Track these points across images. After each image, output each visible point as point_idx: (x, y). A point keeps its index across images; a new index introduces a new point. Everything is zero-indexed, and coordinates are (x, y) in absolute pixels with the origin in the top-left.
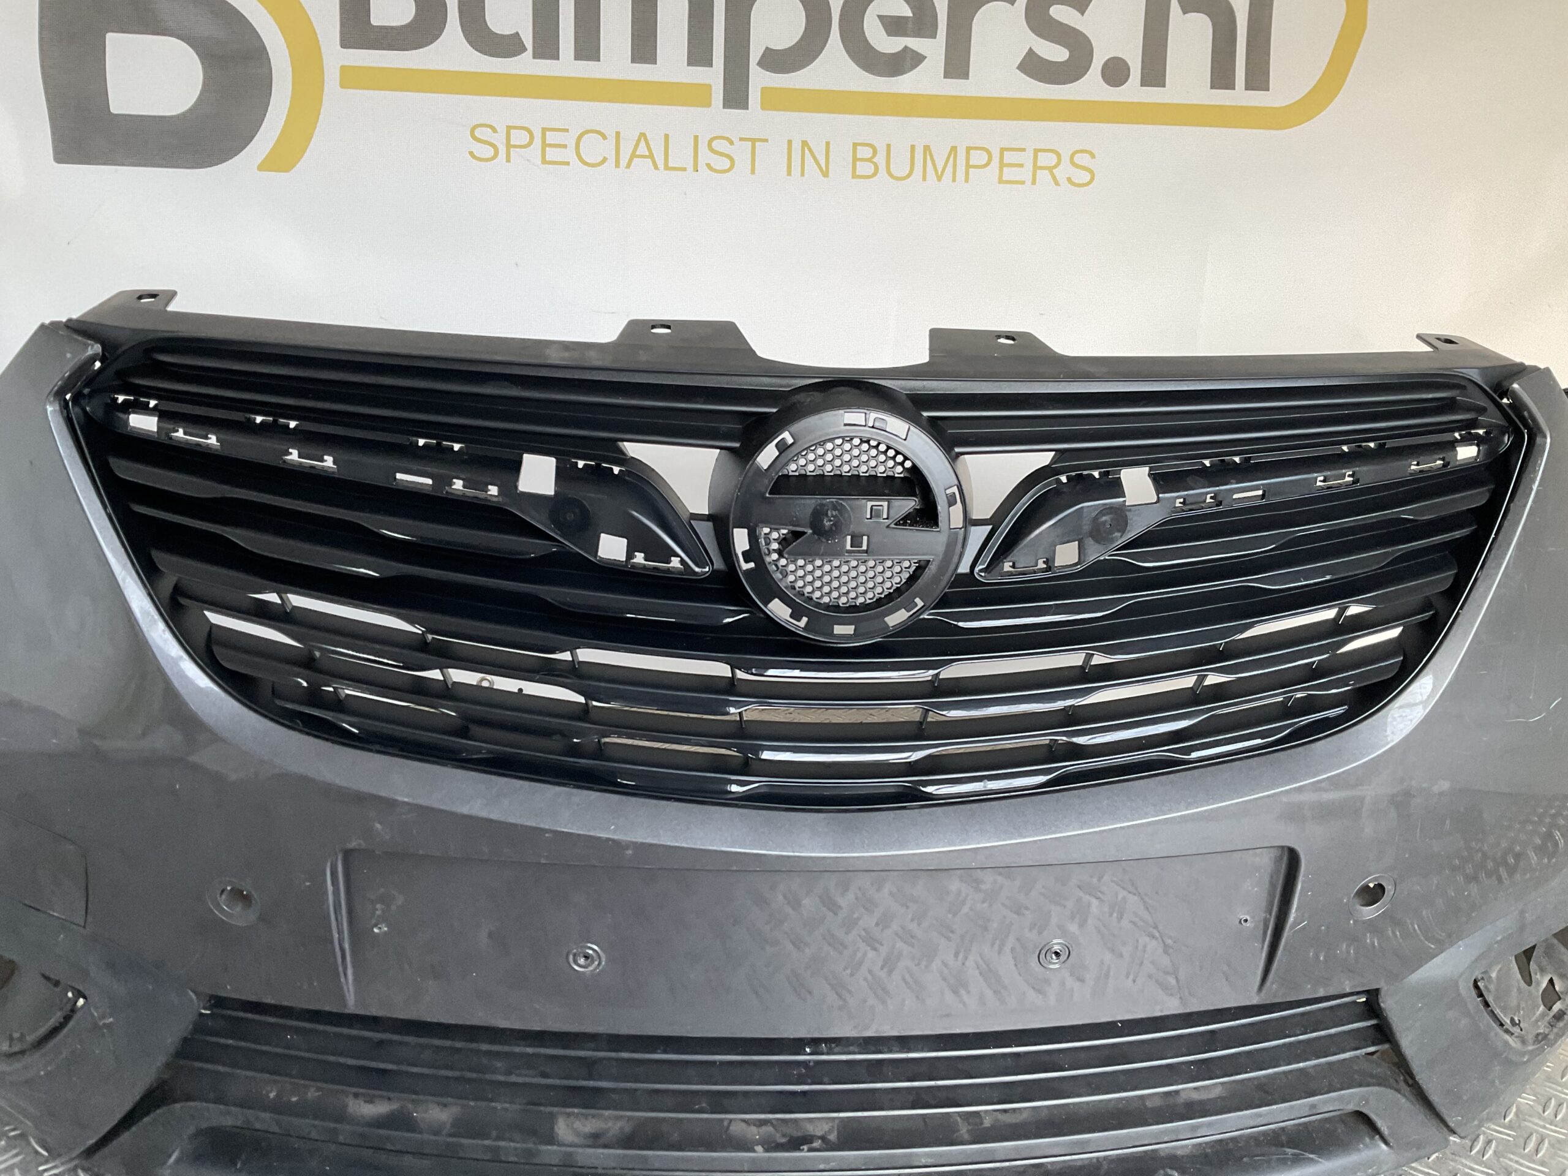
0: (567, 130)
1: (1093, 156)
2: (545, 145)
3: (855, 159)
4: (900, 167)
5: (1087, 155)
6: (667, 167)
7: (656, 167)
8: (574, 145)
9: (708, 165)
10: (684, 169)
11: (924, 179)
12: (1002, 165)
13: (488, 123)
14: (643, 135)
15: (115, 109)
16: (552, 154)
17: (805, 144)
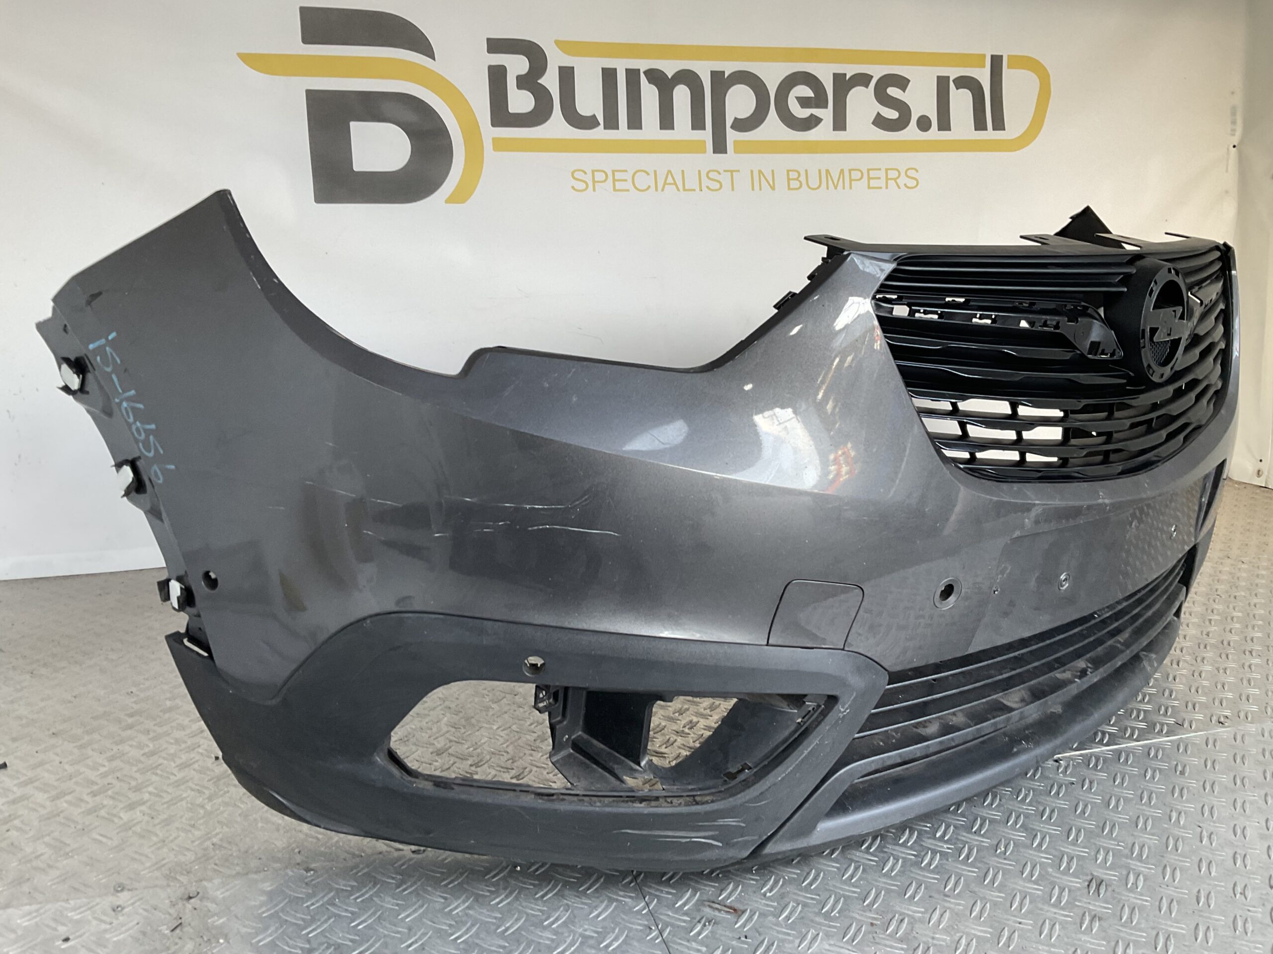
0: (626, 171)
1: (917, 171)
2: (614, 180)
3: (789, 180)
4: (814, 182)
5: (914, 171)
6: (684, 190)
7: (678, 190)
8: (631, 180)
9: (708, 187)
10: (694, 190)
11: (828, 188)
12: (869, 178)
13: (582, 169)
14: (669, 172)
15: (356, 168)
16: (619, 185)
17: (760, 172)
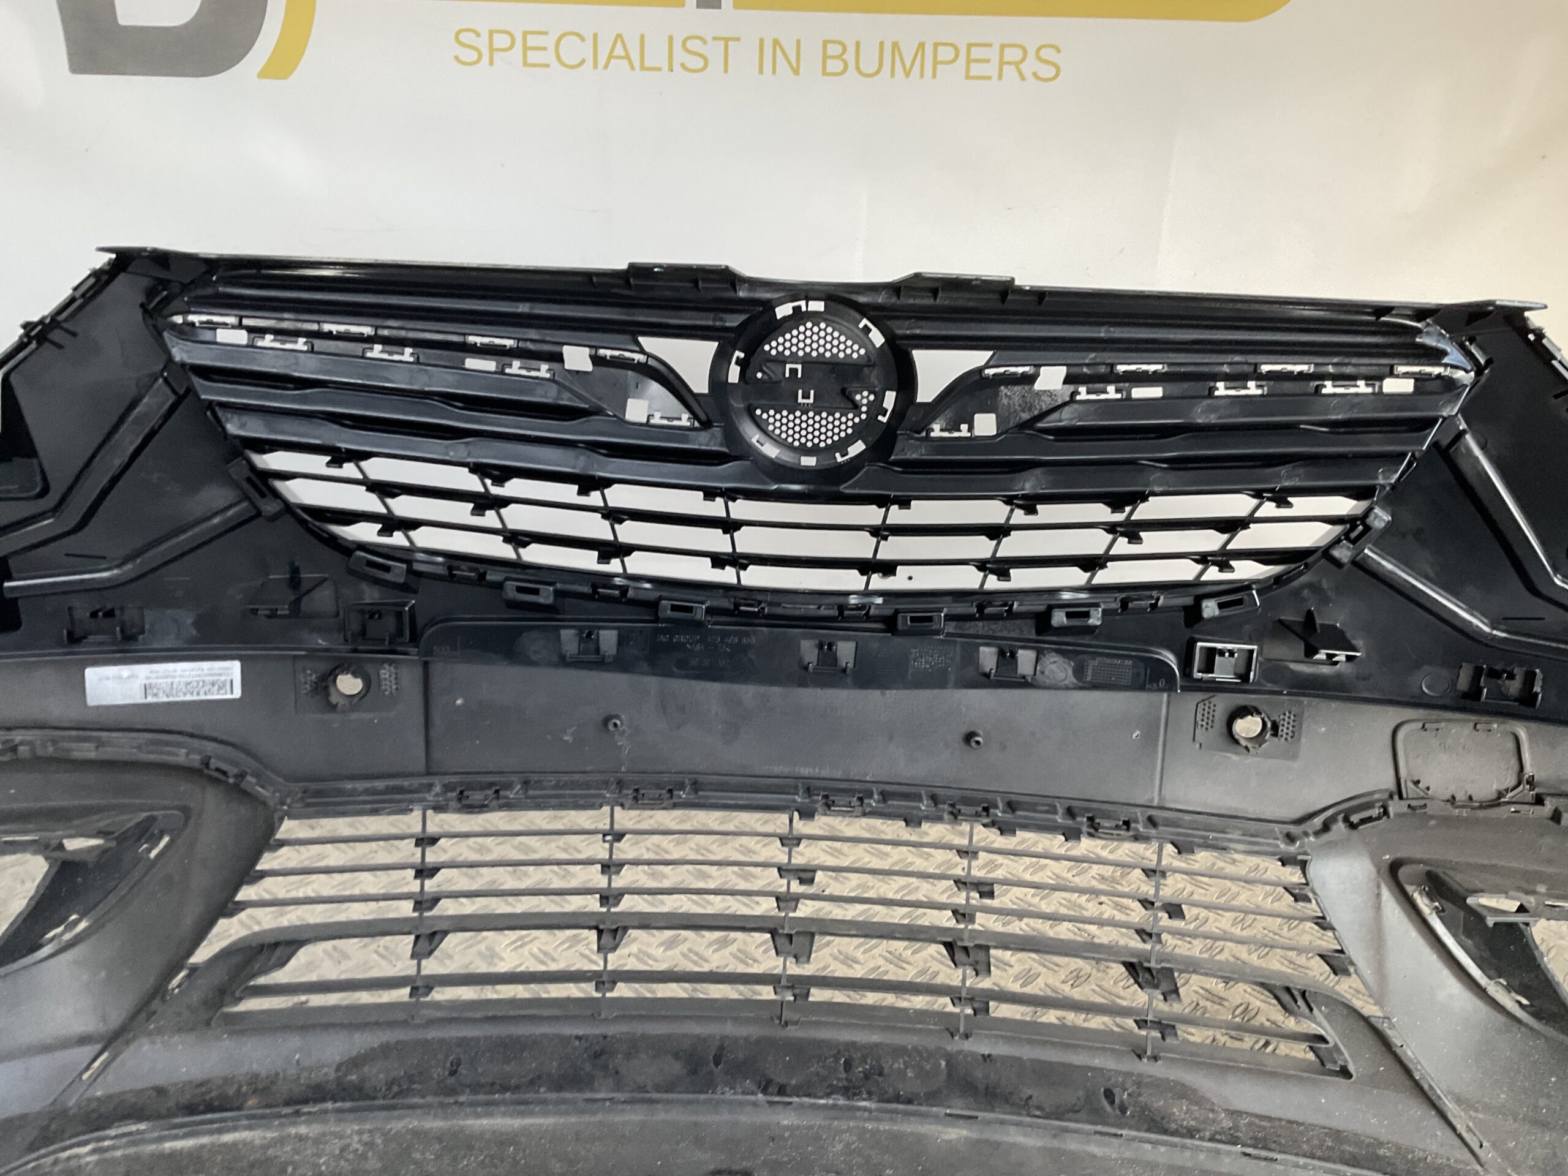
0: (546, 33)
7: (632, 68)
10: (659, 69)
13: (473, 27)
17: (776, 42)
